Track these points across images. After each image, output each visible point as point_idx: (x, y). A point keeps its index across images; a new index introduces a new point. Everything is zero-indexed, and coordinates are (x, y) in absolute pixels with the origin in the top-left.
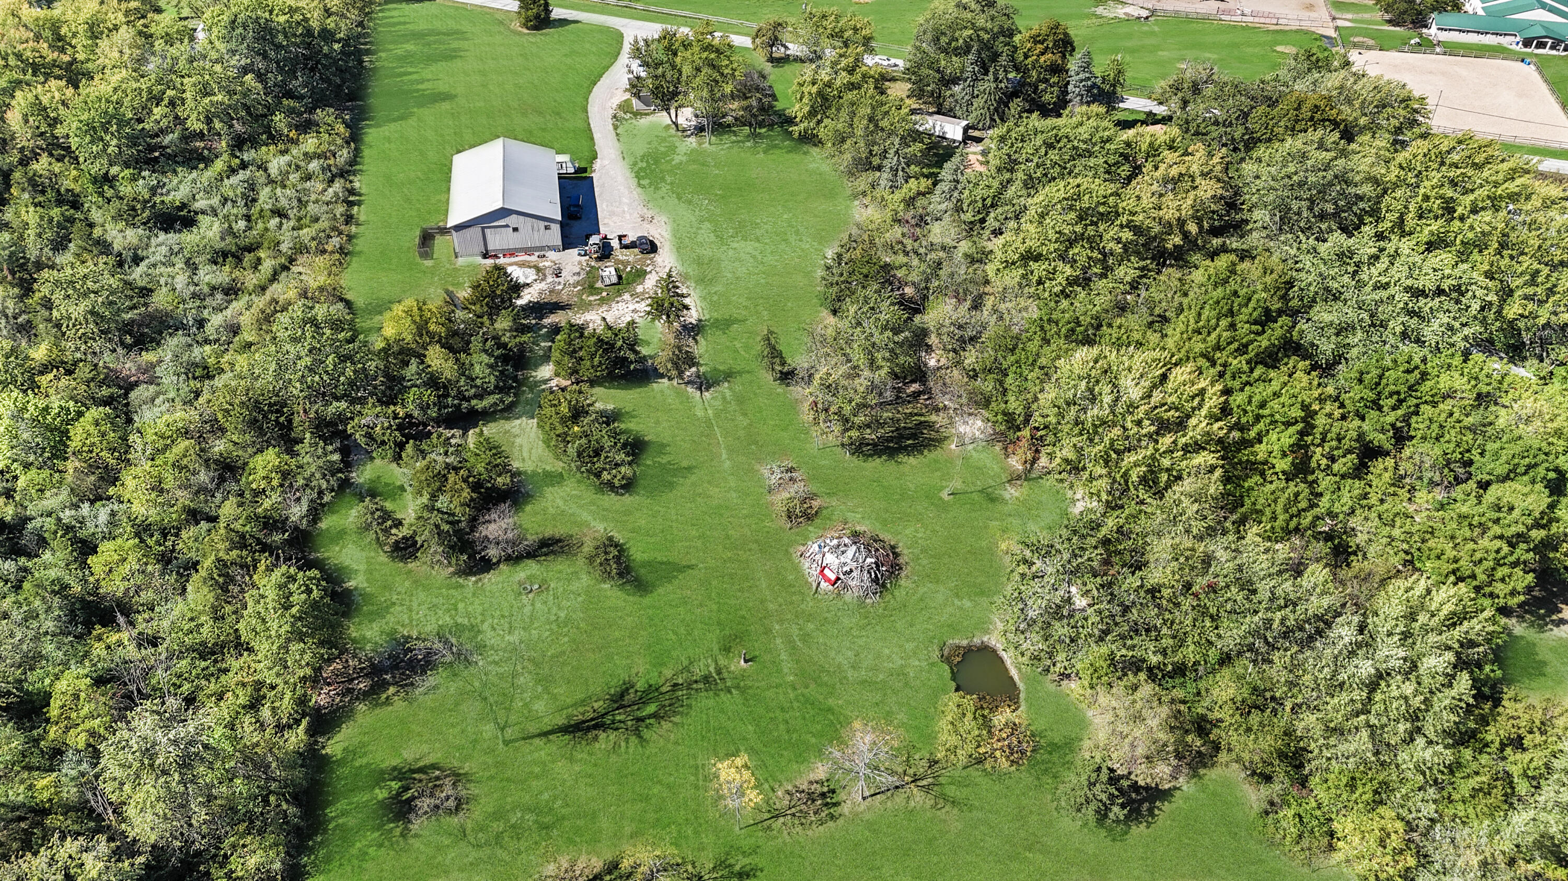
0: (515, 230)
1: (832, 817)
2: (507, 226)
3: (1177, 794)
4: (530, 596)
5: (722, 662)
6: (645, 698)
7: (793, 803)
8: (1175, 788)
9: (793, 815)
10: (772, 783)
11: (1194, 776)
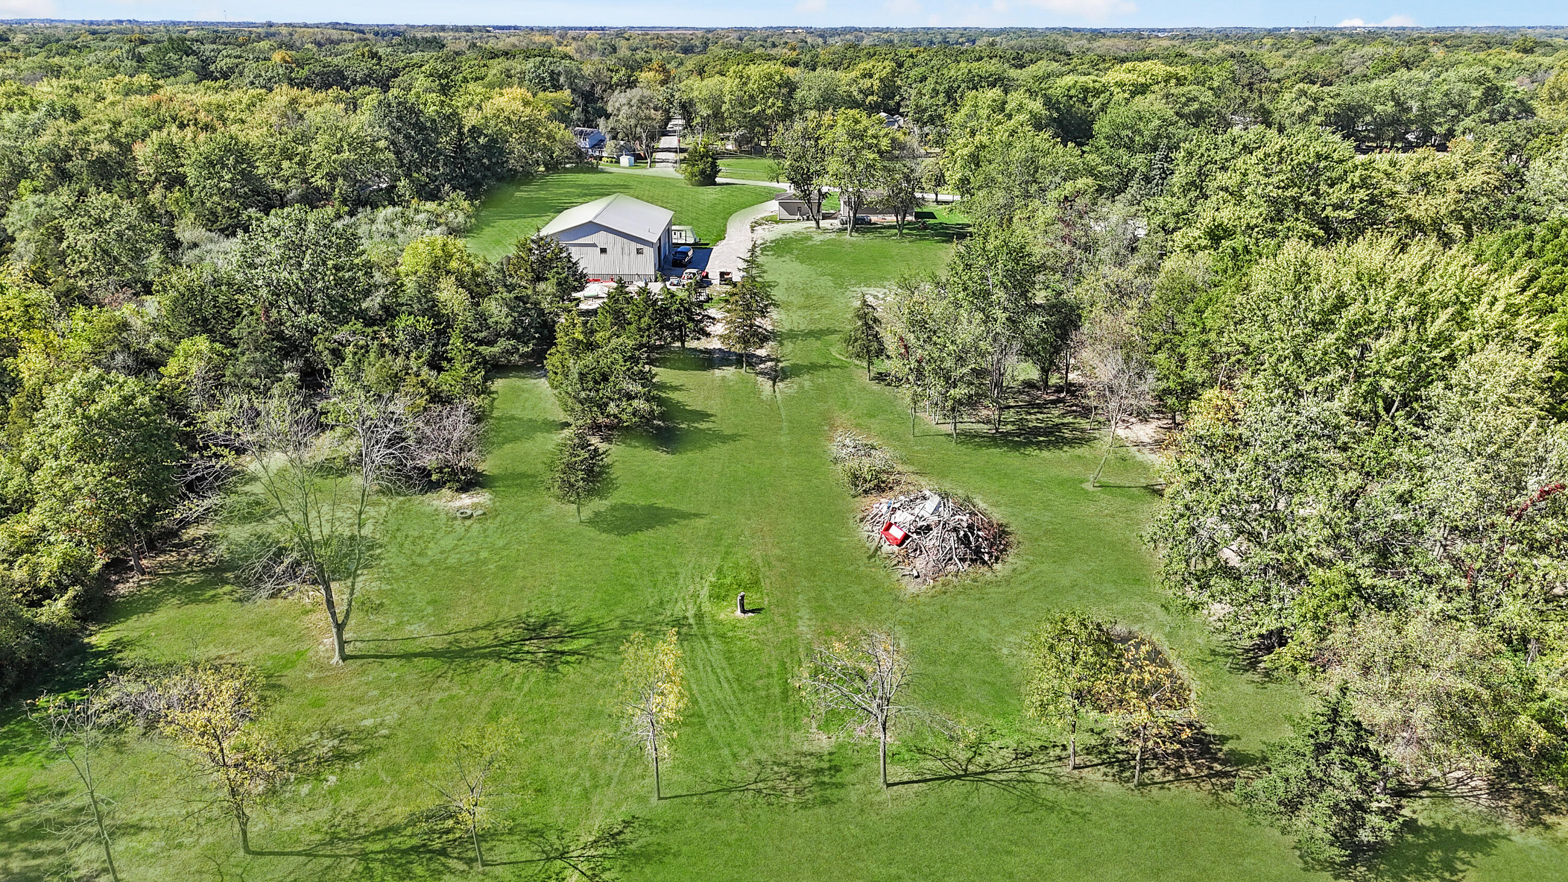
0: (603, 251)
1: (826, 802)
2: (594, 245)
3: (1503, 845)
4: (468, 523)
5: (707, 607)
6: (572, 633)
7: (762, 776)
8: (1496, 836)
9: (760, 791)
10: (736, 749)
11: (1533, 824)
